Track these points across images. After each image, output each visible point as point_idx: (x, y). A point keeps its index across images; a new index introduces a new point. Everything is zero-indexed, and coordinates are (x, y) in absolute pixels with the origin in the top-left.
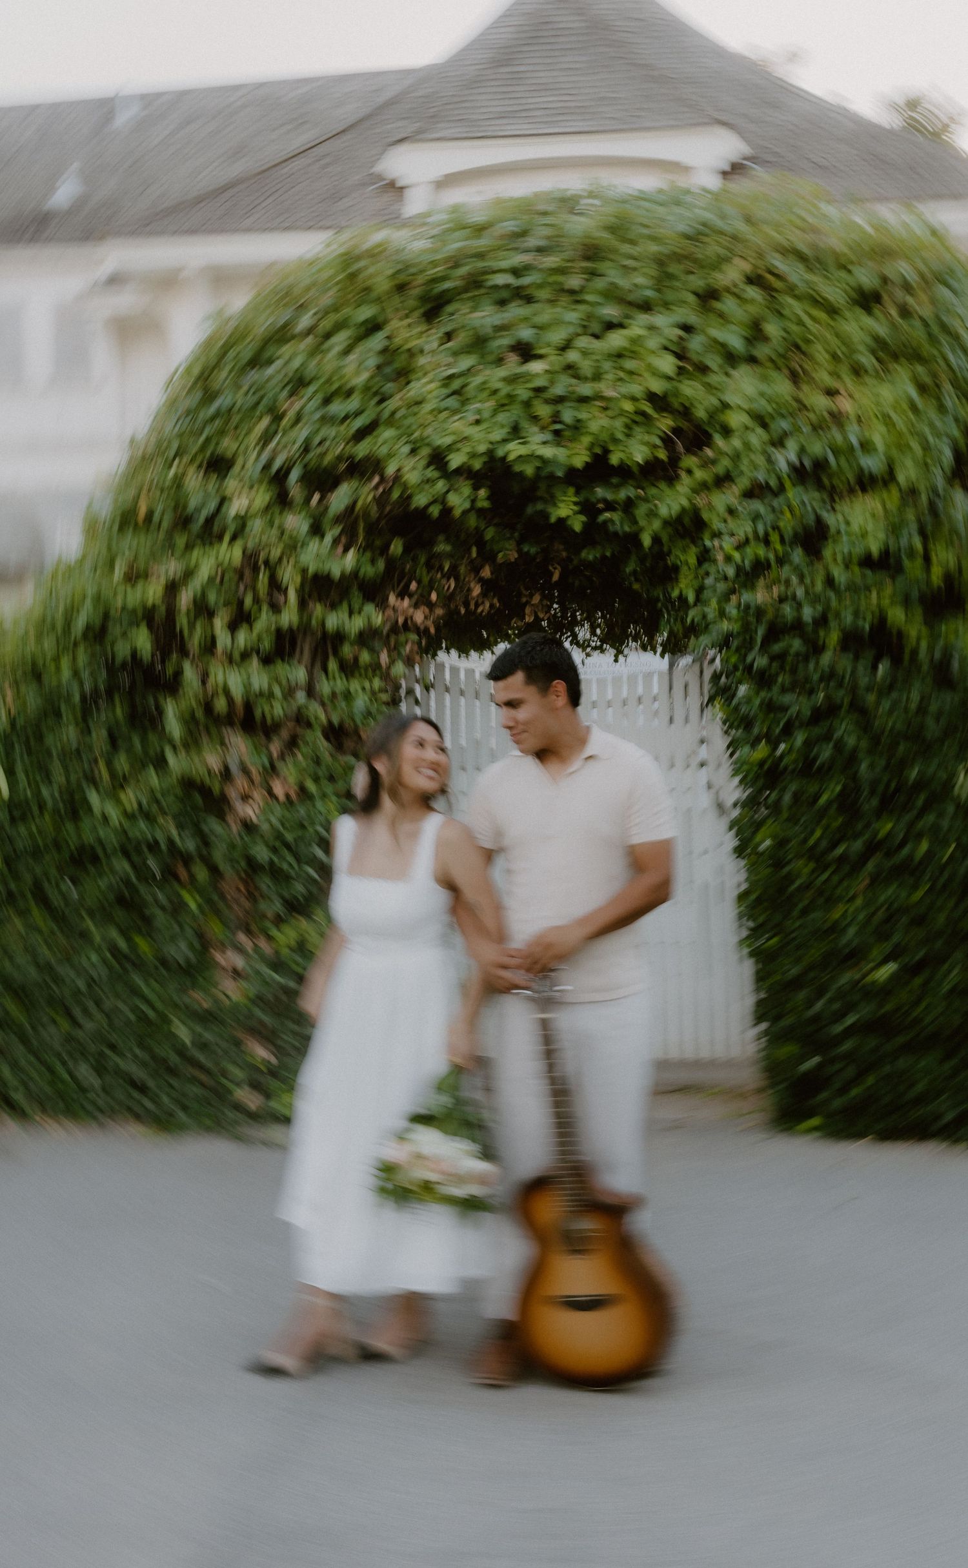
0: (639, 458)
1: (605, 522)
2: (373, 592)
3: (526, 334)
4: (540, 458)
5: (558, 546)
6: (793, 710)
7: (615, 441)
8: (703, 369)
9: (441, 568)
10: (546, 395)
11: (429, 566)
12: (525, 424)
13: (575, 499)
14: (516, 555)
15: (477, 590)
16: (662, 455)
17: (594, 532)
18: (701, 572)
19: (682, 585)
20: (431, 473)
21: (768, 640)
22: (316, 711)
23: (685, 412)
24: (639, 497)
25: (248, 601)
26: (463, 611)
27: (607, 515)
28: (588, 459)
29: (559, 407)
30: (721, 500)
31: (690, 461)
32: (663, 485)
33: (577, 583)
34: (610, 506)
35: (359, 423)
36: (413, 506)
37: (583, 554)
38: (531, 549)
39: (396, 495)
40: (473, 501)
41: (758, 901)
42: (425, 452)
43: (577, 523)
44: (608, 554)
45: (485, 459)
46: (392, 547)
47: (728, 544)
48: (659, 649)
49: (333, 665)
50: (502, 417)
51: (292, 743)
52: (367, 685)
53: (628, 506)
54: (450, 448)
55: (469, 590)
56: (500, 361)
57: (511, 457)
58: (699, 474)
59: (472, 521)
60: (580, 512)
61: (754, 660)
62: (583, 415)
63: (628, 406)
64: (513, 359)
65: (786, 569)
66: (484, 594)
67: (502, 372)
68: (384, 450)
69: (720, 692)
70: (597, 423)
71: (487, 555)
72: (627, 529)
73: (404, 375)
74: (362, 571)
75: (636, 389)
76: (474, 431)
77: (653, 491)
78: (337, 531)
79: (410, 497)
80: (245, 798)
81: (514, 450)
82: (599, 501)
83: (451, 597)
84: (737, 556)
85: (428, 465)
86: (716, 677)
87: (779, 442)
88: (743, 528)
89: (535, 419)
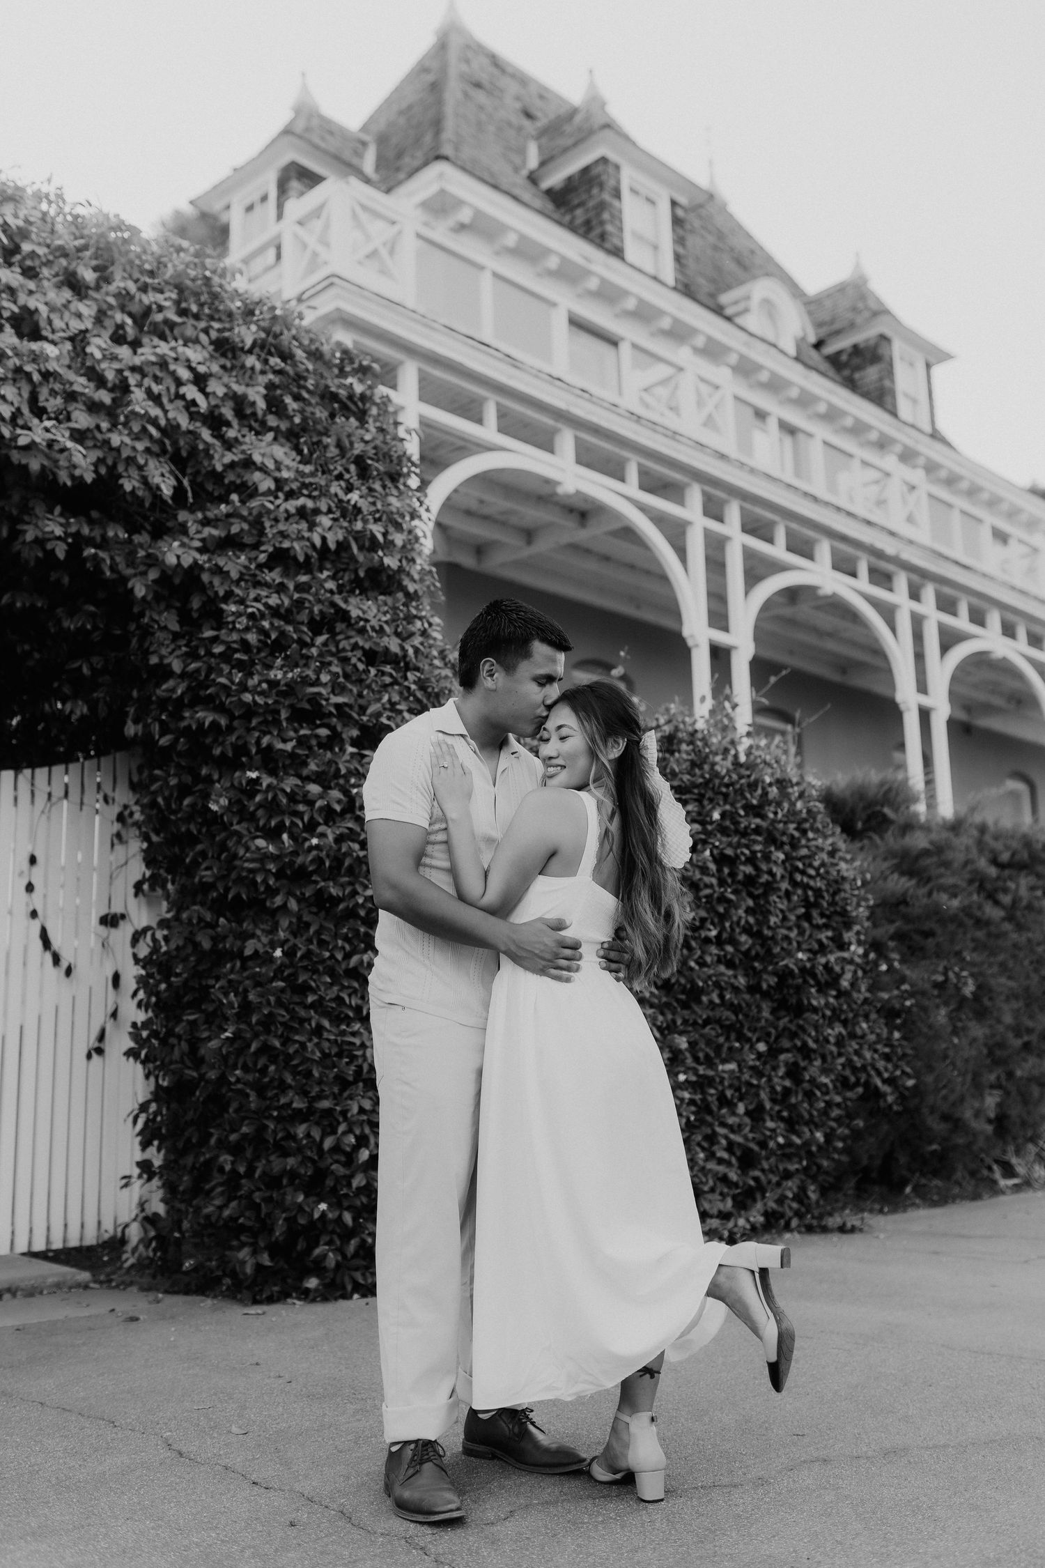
28: (94, 476)
43: (61, 550)
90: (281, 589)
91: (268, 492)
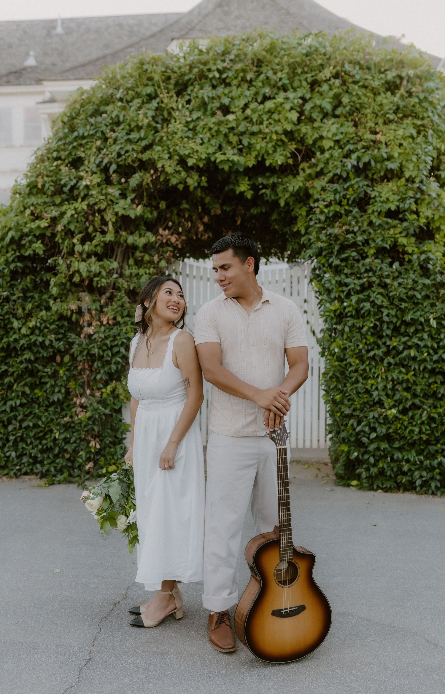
0: (279, 163)
1: (262, 194)
2: (151, 227)
3: (226, 101)
4: (232, 161)
5: (240, 208)
6: (352, 286)
7: (268, 154)
8: (311, 120)
9: (184, 216)
10: (236, 131)
11: (179, 215)
12: (224, 145)
13: (248, 183)
14: (220, 212)
15: (201, 228)
16: (291, 161)
17: (257, 199)
18: (308, 219)
19: (299, 226)
20: (179, 168)
21: (340, 252)
22: (123, 283)
23: (302, 141)
24: (279, 183)
25: (91, 230)
26: (195, 238)
27: (264, 191)
28: (254, 163)
29: (241, 138)
30: (319, 184)
31: (304, 165)
32: (291, 177)
33: (249, 226)
34: (265, 187)
35: (144, 143)
36: (170, 185)
37: (252, 211)
38: (227, 208)
39: (162, 179)
40: (199, 184)
41: (331, 378)
42: (177, 157)
43: (249, 195)
44: (264, 211)
45: (205, 162)
46: (160, 206)
47: (321, 204)
48: (286, 260)
49: (131, 261)
50: (213, 142)
51: (111, 298)
52: (148, 271)
53: (274, 186)
54: (189, 156)
55: (198, 228)
56: (213, 114)
57: (218, 161)
58: (308, 171)
59: (199, 193)
60: (250, 189)
61: (333, 262)
62: (253, 141)
63: (274, 137)
64: (219, 113)
65: (350, 218)
66: (205, 230)
67: (214, 120)
68: (156, 157)
69: (316, 277)
70: (260, 145)
71: (206, 211)
72: (273, 198)
73: (166, 121)
74: (146, 216)
75: (279, 129)
76: (199, 148)
77: (286, 180)
78: (133, 195)
79: (169, 180)
80: (90, 325)
81: (220, 157)
82: (259, 185)
83: (189, 231)
84: (326, 210)
85: (178, 164)
86: (314, 269)
87: (347, 156)
88: (330, 197)
89: (230, 143)
90: (336, 192)
91: (331, 148)
